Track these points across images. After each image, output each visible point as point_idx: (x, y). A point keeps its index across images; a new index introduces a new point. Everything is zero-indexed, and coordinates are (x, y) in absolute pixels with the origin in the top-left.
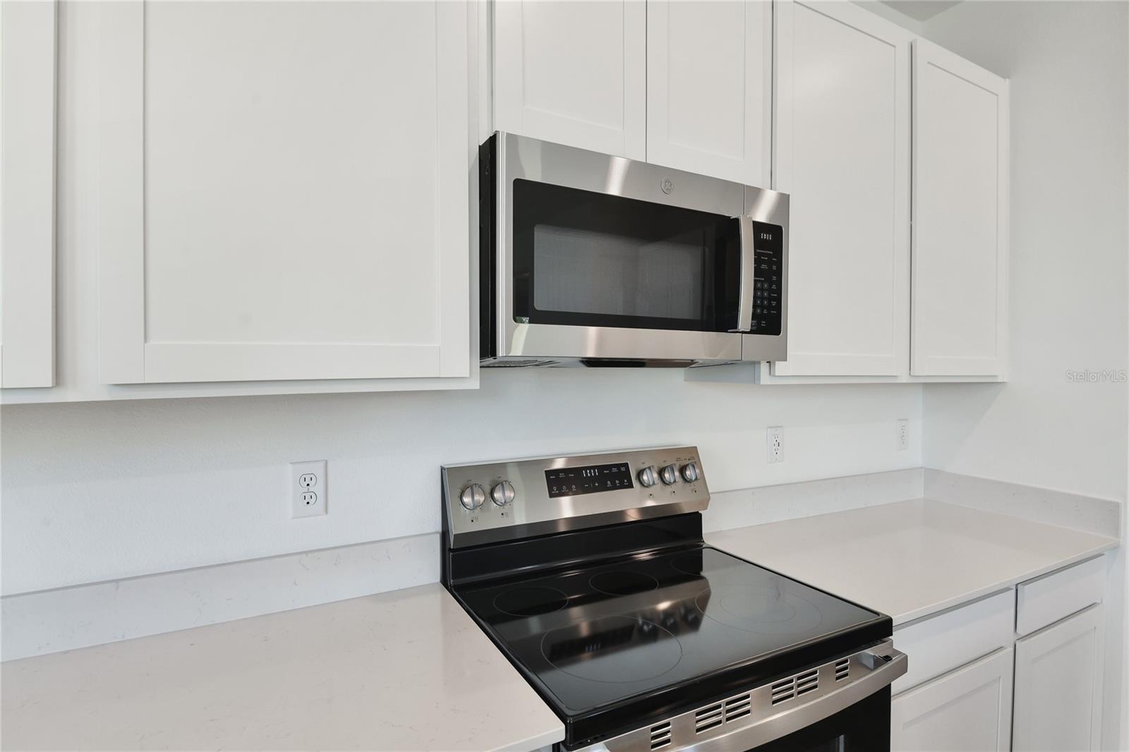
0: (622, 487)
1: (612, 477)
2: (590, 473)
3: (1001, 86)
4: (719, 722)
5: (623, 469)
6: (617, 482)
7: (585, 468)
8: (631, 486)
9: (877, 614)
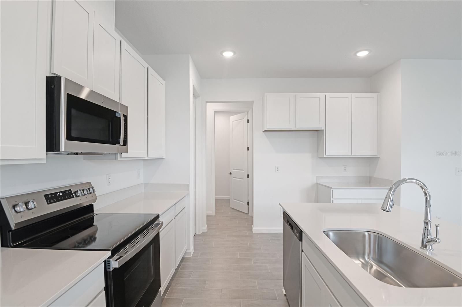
0: (71, 198)
1: (67, 195)
2: (59, 194)
3: (163, 82)
4: (135, 245)
5: (70, 192)
6: (69, 196)
7: (58, 193)
8: (73, 197)
9: (156, 214)
